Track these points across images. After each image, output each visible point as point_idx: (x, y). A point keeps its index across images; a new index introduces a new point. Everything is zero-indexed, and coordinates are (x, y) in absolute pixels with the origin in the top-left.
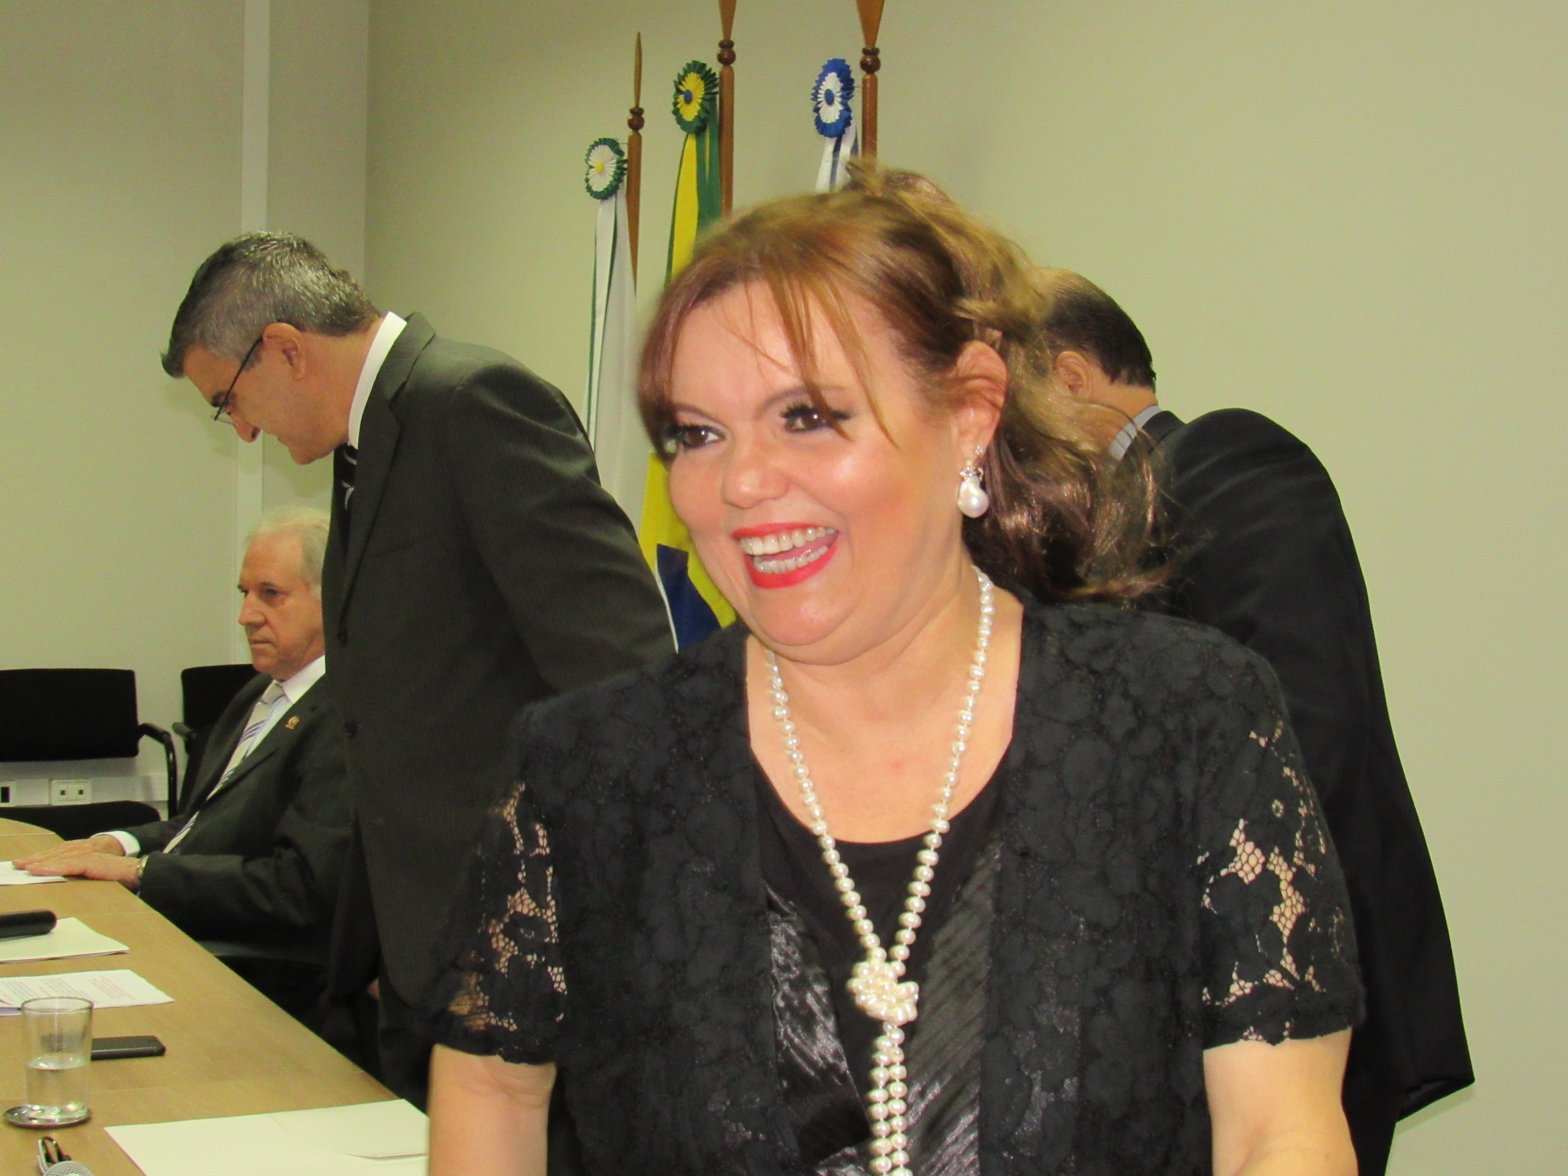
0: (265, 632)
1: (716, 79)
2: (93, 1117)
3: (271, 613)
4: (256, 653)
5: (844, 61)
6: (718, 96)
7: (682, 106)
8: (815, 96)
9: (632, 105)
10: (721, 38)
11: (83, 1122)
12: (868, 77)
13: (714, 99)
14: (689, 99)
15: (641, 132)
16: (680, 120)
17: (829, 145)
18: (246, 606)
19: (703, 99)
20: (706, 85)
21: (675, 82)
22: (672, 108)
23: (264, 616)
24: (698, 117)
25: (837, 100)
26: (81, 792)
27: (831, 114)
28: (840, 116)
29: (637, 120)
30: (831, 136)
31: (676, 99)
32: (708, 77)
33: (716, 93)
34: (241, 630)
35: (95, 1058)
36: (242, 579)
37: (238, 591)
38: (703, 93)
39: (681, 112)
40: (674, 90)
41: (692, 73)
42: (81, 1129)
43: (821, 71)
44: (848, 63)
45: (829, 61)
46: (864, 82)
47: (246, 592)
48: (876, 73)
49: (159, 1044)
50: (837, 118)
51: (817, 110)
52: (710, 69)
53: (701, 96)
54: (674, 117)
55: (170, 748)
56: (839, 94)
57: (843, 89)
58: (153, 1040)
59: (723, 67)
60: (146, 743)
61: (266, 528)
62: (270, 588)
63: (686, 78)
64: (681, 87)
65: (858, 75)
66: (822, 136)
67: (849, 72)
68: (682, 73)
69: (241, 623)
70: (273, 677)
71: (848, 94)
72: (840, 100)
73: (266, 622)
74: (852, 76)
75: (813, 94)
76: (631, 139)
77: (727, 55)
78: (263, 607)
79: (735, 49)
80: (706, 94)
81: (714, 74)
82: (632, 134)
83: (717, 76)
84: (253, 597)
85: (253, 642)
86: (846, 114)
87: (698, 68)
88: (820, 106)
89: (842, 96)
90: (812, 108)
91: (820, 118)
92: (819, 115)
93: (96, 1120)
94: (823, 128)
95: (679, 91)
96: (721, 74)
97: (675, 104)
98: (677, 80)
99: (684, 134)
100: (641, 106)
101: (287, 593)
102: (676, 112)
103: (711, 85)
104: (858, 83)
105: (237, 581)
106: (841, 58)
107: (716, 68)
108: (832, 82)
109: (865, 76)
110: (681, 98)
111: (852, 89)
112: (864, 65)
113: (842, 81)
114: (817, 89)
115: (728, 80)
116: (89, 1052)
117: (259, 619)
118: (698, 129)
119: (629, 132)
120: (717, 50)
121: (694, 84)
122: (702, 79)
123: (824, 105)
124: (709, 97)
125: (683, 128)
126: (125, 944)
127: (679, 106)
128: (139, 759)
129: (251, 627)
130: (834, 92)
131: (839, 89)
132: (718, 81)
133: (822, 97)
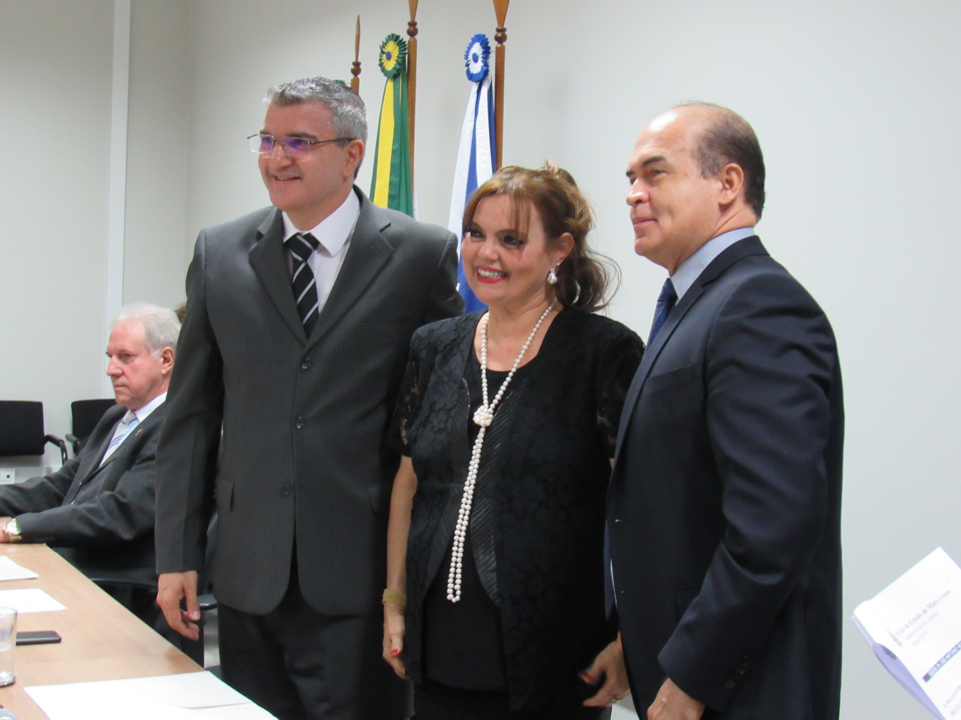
0: (122, 380)
1: (406, 45)
2: (16, 681)
3: (126, 368)
4: (117, 393)
5: (484, 36)
6: (407, 56)
7: (384, 61)
8: (467, 57)
9: (354, 60)
10: (409, 20)
11: (11, 684)
12: (499, 46)
13: (404, 57)
14: (389, 57)
15: (359, 76)
16: (383, 70)
17: (475, 87)
18: (111, 363)
19: (398, 57)
20: (400, 49)
21: (380, 46)
22: (378, 62)
23: (122, 370)
24: (395, 68)
25: (480, 60)
26: (8, 477)
27: (476, 68)
28: (482, 69)
29: (356, 70)
30: (476, 82)
31: (381, 57)
32: (400, 43)
33: (406, 54)
34: (109, 379)
35: (18, 644)
36: (108, 348)
37: (107, 356)
38: (398, 53)
39: (384, 65)
40: (380, 52)
41: (391, 41)
42: (10, 689)
43: (470, 41)
44: (487, 37)
45: (475, 36)
46: (497, 48)
47: (111, 356)
48: (504, 43)
49: (57, 636)
50: (480, 70)
51: (467, 65)
52: (402, 39)
53: (397, 56)
54: (379, 68)
55: (64, 450)
56: (481, 56)
57: (484, 53)
58: (54, 633)
59: (410, 38)
60: (49, 446)
61: (123, 317)
62: (126, 353)
63: (388, 44)
64: (384, 50)
65: (493, 44)
66: (470, 81)
67: (488, 43)
68: (385, 41)
69: (109, 374)
70: (129, 408)
71: (487, 56)
72: (481, 59)
73: (123, 374)
74: (489, 45)
75: (465, 56)
76: (353, 81)
77: (413, 32)
78: (121, 364)
79: (417, 26)
80: (400, 54)
81: (405, 42)
82: (353, 78)
83: (407, 43)
84: (115, 359)
85: (116, 386)
86: (485, 68)
87: (395, 38)
88: (469, 63)
89: (483, 57)
90: (464, 65)
91: (469, 70)
92: (468, 68)
93: (19, 683)
94: (471, 76)
95: (383, 52)
96: (409, 42)
97: (380, 60)
98: (382, 45)
99: (386, 78)
100: (359, 60)
101: (136, 356)
102: (381, 65)
103: (402, 49)
104: (493, 49)
105: (106, 350)
106: (483, 33)
107: (406, 38)
108: (477, 49)
109: (497, 45)
110: (384, 56)
111: (489, 53)
112: (497, 39)
113: (483, 48)
114: (468, 52)
115: (413, 45)
116: (15, 641)
117: (119, 371)
118: (395, 76)
119: (352, 76)
120: (407, 27)
121: (392, 48)
122: (398, 44)
123: (472, 63)
124: (401, 56)
125: (385, 75)
126: (37, 573)
127: (382, 61)
128: (45, 456)
129: (115, 377)
130: (478, 54)
131: (481, 53)
132: (407, 46)
133: (470, 57)
